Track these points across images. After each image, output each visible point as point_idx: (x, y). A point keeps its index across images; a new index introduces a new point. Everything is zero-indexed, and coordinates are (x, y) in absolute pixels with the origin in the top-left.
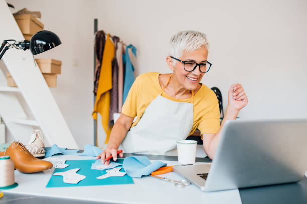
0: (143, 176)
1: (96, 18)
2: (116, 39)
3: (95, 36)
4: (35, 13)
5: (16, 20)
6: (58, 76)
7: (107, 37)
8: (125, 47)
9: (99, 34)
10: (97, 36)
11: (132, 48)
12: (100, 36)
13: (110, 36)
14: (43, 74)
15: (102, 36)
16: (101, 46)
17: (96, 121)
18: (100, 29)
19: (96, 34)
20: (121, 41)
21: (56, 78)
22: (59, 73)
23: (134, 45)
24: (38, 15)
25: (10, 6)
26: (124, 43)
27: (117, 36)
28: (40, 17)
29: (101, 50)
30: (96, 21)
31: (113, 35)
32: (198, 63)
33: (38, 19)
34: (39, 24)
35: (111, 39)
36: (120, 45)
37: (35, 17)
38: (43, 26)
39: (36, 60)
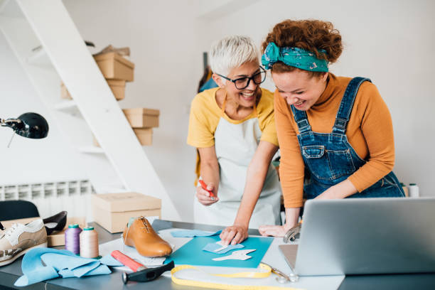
4: (122, 50)
5: (97, 61)
6: (155, 130)
14: (134, 129)
21: (152, 133)
24: (127, 51)
25: (88, 44)
28: (128, 55)
32: (250, 76)
33: (126, 57)
34: (128, 64)
37: (122, 56)
38: (133, 65)
39: (124, 111)
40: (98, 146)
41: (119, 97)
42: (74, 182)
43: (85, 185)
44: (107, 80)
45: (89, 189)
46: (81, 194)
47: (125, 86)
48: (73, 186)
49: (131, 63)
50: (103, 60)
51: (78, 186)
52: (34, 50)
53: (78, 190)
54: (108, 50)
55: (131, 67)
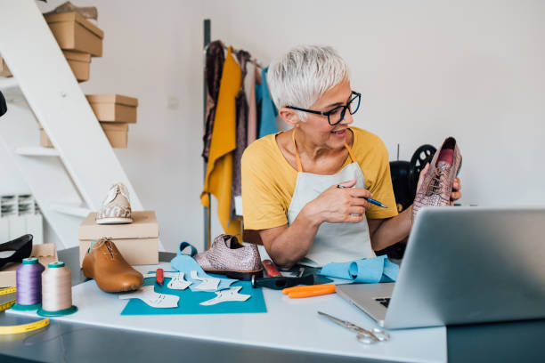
2: (244, 56)
3: (205, 52)
4: (85, 10)
5: (49, 23)
7: (226, 52)
8: (260, 71)
9: (213, 47)
10: (208, 50)
12: (214, 51)
13: (232, 50)
15: (218, 50)
16: (216, 70)
17: (208, 209)
18: (214, 38)
19: (207, 47)
20: (252, 59)
22: (134, 121)
24: (93, 12)
26: (258, 62)
27: (245, 50)
28: (95, 17)
29: (216, 77)
30: (207, 24)
31: (237, 48)
32: (345, 104)
33: (92, 21)
35: (234, 56)
36: (250, 67)
37: (85, 18)
38: (102, 32)
39: (88, 97)
41: (81, 78)
44: (64, 51)
47: (90, 62)
49: (99, 30)
54: (64, 8)
55: (98, 36)
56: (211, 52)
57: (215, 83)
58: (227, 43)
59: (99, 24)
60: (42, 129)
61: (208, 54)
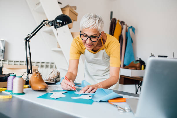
0: (101, 101)
1: (112, 11)
2: (123, 23)
4: (73, 7)
5: (62, 11)
7: (117, 22)
8: (128, 28)
9: (113, 20)
10: (111, 21)
11: (132, 28)
12: (113, 21)
13: (119, 21)
15: (114, 21)
16: (113, 27)
18: (113, 17)
19: (111, 20)
20: (125, 24)
23: (133, 26)
24: (75, 8)
25: (59, 3)
26: (127, 25)
27: (123, 21)
29: (113, 30)
30: (112, 13)
31: (121, 20)
33: (75, 10)
34: (75, 13)
35: (120, 23)
36: (124, 27)
37: (73, 9)
38: (77, 14)
39: (72, 33)
40: (59, 48)
41: (70, 27)
42: (48, 63)
43: (52, 65)
45: (54, 67)
46: (50, 68)
48: (48, 65)
49: (76, 13)
50: (64, 10)
51: (49, 65)
52: (37, 4)
53: (50, 66)
54: (67, 6)
55: (76, 15)
56: (112, 22)
57: (113, 32)
58: (117, 19)
59: (77, 11)
60: (58, 42)
61: (111, 22)
